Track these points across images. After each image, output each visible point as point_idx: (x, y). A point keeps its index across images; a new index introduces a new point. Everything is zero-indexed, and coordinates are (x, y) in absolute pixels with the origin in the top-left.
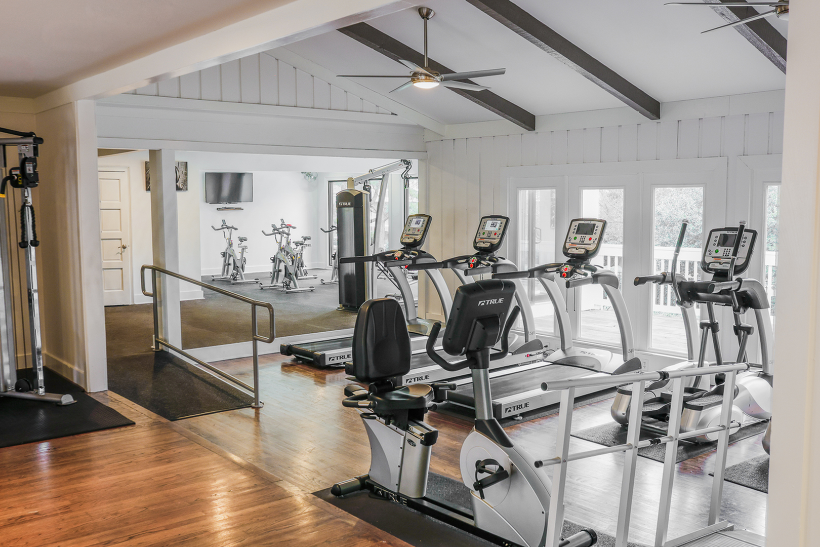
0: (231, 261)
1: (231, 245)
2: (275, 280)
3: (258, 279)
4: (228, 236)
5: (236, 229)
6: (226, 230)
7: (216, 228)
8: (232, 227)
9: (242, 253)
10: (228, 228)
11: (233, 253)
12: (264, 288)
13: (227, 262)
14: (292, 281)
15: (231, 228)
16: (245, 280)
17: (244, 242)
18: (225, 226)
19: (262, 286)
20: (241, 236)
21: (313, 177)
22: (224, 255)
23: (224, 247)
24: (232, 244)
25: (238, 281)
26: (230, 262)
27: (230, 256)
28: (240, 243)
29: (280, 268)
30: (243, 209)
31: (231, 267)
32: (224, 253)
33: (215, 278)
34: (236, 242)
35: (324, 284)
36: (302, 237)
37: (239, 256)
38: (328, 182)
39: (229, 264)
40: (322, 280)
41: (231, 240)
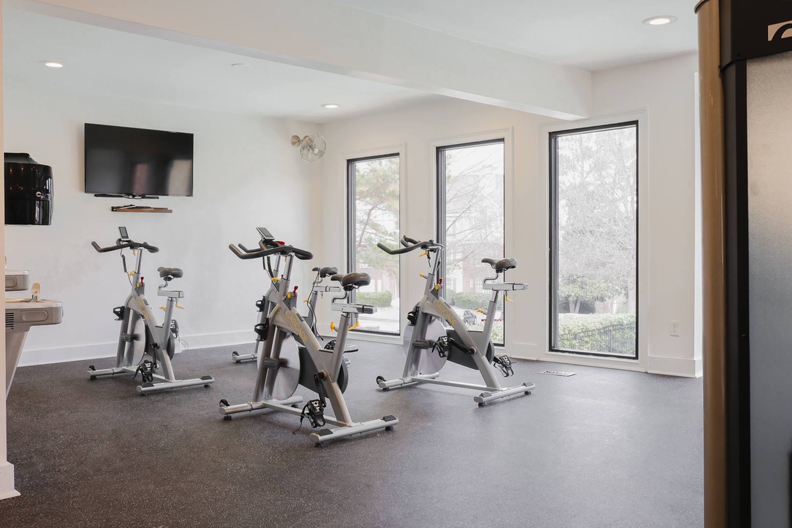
0: (140, 330)
1: (140, 288)
2: (266, 389)
3: (210, 378)
4: (132, 267)
5: (153, 250)
6: (127, 251)
7: (102, 247)
8: (146, 246)
9: (169, 310)
10: (133, 245)
11: (143, 309)
12: (232, 415)
13: (129, 332)
14: (327, 400)
15: (141, 245)
16: (174, 383)
17: (175, 280)
18: (126, 243)
19: (227, 409)
20: (167, 266)
21: (316, 151)
22: (122, 313)
23: (122, 296)
24: (142, 285)
25: (157, 386)
26: (136, 332)
27: (137, 316)
28: (164, 282)
29: (281, 356)
30: (171, 211)
31: (141, 344)
32: (122, 308)
33: (97, 371)
34: (152, 280)
35: (386, 390)
36: (315, 270)
37: (159, 319)
38: (345, 163)
39: (134, 337)
40: (379, 378)
41: (141, 276)
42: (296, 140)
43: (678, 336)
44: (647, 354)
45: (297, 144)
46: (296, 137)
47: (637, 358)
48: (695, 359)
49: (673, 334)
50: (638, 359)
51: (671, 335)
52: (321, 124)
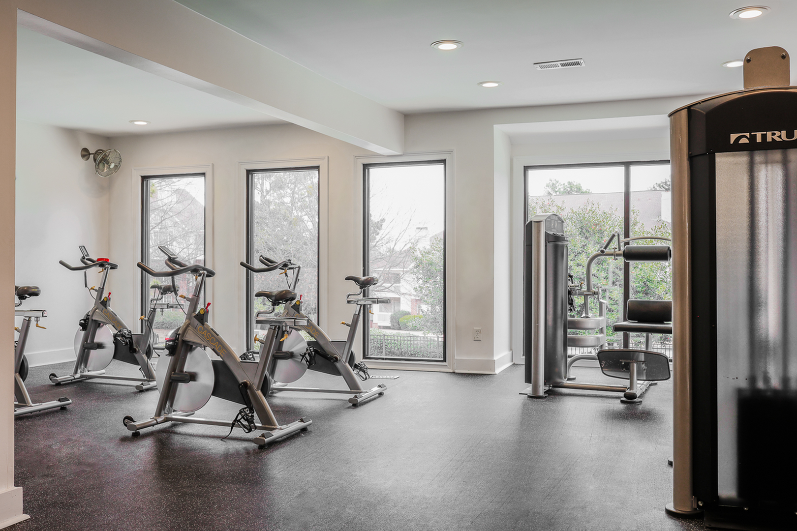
9: (26, 331)
38: (140, 179)
42: (85, 153)
43: (480, 341)
44: (454, 356)
45: (86, 157)
46: (85, 150)
47: (445, 360)
48: (494, 359)
49: (476, 339)
50: (446, 362)
51: (475, 340)
52: (110, 139)
